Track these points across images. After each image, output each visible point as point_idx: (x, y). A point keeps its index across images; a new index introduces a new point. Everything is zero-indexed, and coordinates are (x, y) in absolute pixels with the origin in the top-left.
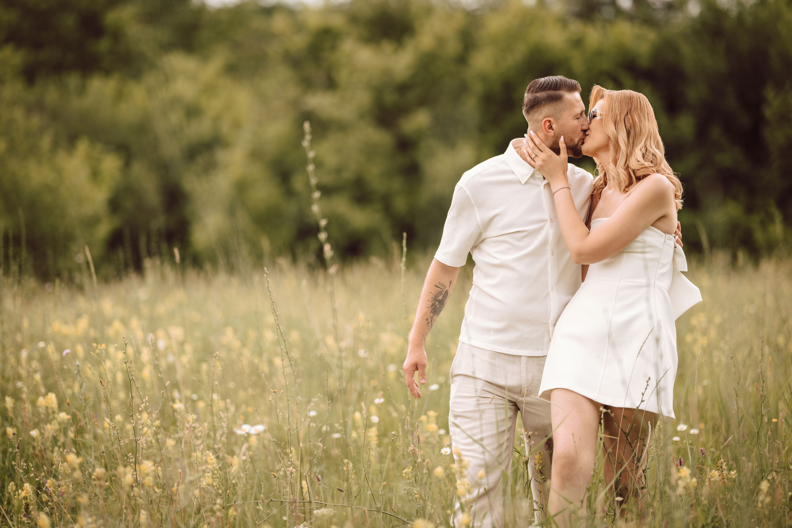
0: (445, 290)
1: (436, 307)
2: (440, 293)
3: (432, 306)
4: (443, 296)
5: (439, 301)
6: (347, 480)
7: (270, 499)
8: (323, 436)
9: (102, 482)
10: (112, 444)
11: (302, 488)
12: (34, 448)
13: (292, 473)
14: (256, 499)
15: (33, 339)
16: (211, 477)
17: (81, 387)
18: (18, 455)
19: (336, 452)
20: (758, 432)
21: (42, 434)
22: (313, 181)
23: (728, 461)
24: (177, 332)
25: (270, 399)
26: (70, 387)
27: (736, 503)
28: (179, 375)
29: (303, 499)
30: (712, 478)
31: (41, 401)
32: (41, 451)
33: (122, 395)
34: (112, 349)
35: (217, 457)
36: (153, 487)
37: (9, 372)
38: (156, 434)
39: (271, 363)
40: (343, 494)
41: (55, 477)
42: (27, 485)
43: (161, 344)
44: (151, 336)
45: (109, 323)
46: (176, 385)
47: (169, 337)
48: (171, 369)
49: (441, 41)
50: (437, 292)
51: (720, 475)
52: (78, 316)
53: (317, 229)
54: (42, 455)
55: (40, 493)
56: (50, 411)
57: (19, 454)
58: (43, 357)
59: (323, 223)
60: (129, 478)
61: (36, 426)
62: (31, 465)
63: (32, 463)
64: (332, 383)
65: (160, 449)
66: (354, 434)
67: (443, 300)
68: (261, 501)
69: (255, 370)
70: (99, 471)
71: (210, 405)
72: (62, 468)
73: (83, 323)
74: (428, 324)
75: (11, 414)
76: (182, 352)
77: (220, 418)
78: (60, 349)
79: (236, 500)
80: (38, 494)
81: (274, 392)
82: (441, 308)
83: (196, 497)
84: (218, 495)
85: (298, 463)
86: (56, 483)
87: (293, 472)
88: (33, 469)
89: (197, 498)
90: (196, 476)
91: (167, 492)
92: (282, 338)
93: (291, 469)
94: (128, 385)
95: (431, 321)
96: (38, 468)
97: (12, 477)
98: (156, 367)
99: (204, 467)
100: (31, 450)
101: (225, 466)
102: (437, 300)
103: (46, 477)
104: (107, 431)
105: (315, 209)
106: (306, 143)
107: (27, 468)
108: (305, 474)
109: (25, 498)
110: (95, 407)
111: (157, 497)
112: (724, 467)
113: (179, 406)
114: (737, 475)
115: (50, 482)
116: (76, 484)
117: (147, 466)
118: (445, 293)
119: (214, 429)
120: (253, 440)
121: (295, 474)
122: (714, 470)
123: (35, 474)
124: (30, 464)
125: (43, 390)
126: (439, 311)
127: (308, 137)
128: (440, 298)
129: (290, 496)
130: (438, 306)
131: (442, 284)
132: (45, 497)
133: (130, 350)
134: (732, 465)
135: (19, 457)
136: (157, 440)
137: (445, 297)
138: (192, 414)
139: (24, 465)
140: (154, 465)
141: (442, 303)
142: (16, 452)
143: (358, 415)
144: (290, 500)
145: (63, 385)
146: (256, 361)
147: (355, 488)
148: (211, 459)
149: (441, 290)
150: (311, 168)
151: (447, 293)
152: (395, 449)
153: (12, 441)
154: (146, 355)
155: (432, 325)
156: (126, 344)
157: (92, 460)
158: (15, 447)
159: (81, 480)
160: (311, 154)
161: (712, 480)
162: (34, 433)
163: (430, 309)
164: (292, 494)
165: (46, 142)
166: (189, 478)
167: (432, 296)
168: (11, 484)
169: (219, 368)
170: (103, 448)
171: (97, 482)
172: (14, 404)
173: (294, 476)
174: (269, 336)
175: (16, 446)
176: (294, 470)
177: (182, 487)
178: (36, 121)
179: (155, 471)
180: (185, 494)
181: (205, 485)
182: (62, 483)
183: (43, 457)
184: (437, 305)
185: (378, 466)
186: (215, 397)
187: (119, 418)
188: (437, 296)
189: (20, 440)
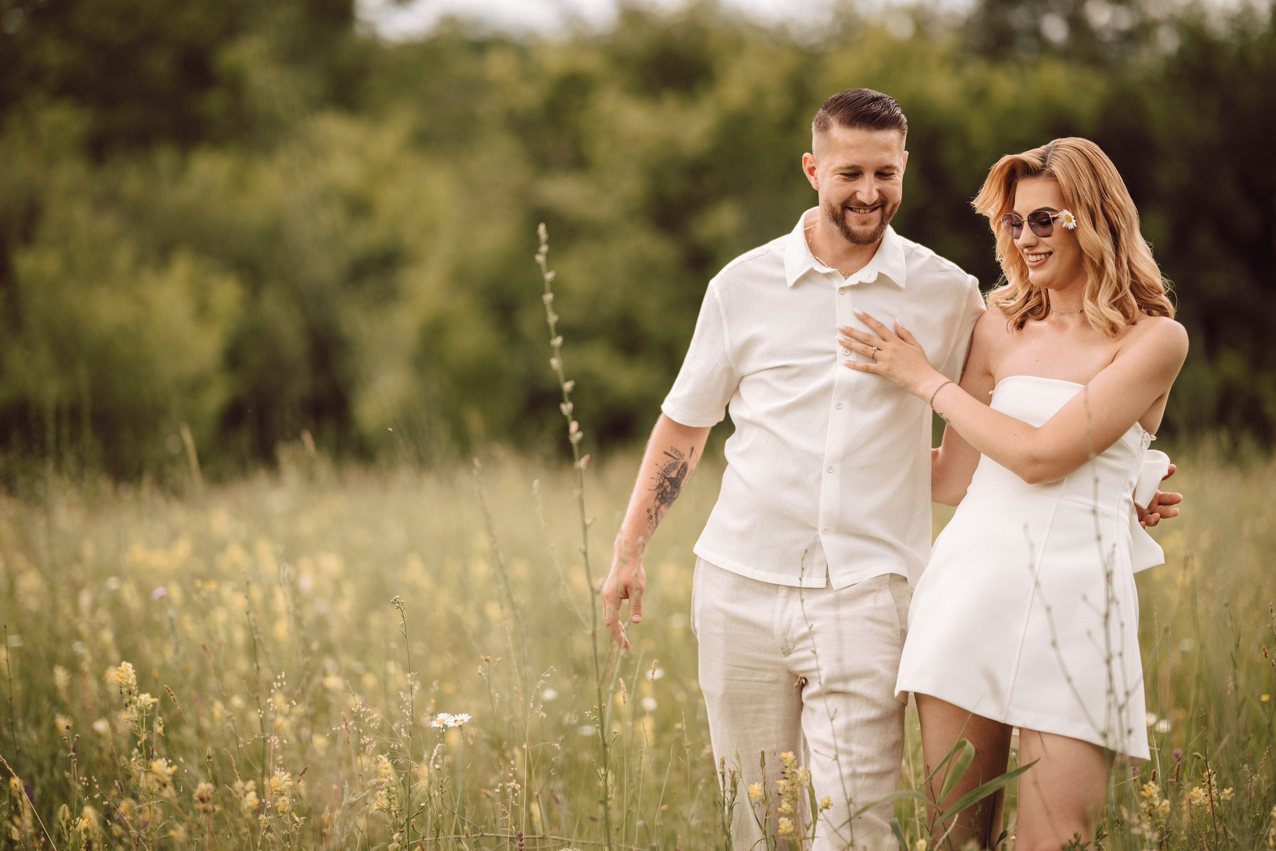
0: (682, 461)
1: (665, 490)
2: (673, 466)
3: (658, 488)
4: (679, 471)
5: (671, 480)
6: (604, 802)
7: (480, 834)
8: (567, 732)
9: (209, 807)
10: (227, 745)
11: (530, 816)
12: (101, 750)
13: (514, 790)
14: (457, 832)
15: (100, 574)
16: (385, 796)
17: (176, 651)
18: (75, 762)
19: (587, 756)
20: (1270, 725)
21: (113, 728)
22: (552, 319)
23: (1220, 773)
24: (332, 563)
25: (480, 671)
26: (160, 651)
27: (1233, 840)
28: (335, 632)
29: (534, 833)
30: (1194, 801)
31: (112, 675)
32: (112, 755)
33: (243, 664)
34: (227, 591)
35: (396, 766)
36: (290, 813)
37: (62, 628)
38: (297, 727)
39: (481, 613)
40: (598, 825)
41: (135, 797)
42: (89, 811)
43: (307, 583)
44: (289, 570)
45: (222, 546)
46: (328, 649)
47: (317, 570)
48: (321, 623)
49: (759, 95)
50: (667, 464)
51: (1206, 796)
52: (174, 536)
53: (557, 397)
54: (114, 760)
55: (110, 824)
56: (125, 690)
57: (76, 759)
58: (116, 604)
59: (568, 386)
60: (251, 799)
61: (105, 713)
62: (95, 780)
63: (96, 777)
64: (581, 645)
65: (303, 752)
66: (616, 728)
67: (677, 478)
68: (464, 836)
69: (456, 625)
70: (204, 787)
71: (384, 682)
72: (145, 781)
73: (183, 549)
74: (651, 519)
75: (63, 695)
76: (338, 594)
77: (401, 702)
78: (144, 590)
79: (425, 835)
80: (105, 825)
81: (486, 660)
82: (674, 493)
83: (361, 829)
84: (397, 827)
85: (524, 775)
86: (136, 807)
87: (517, 789)
88: (97, 786)
89: (362, 832)
90: (361, 795)
91: (314, 822)
92: (501, 570)
93: (512, 784)
94: (253, 649)
95: (656, 514)
96: (106, 782)
97: (65, 798)
98: (298, 620)
99: (374, 781)
100: (96, 754)
101: (408, 780)
102: (668, 478)
103: (120, 797)
104: (218, 724)
105: (555, 363)
106: (540, 259)
107: (88, 784)
108: (536, 793)
109: (86, 831)
110: (199, 684)
111: (297, 828)
112: (1213, 782)
113: (334, 682)
114: (1233, 794)
115: (125, 805)
116: (167, 807)
117: (281, 779)
118: (682, 467)
119: (391, 718)
120: (454, 738)
121: (519, 792)
122: (1198, 788)
123: (101, 795)
124: (93, 777)
125: (114, 655)
126: (670, 498)
127: (544, 248)
128: (674, 474)
129: (511, 827)
130: (668, 490)
131: (676, 451)
132: (117, 829)
133: (257, 593)
134: (1226, 780)
135: (75, 765)
136: (299, 738)
137: (681, 474)
138: (354, 695)
139: (83, 780)
140: (292, 777)
141: (675, 483)
142: (71, 757)
143: (620, 697)
144: (511, 833)
145: (147, 648)
146: (459, 610)
147: (616, 816)
148: (386, 768)
149: (675, 461)
150: (548, 297)
151: (685, 467)
152: (681, 753)
153: (65, 739)
154: (281, 601)
155: (657, 523)
156: (248, 583)
157: (194, 770)
158: (69, 748)
159: (175, 801)
160: (549, 276)
161: (1194, 802)
162: (101, 726)
163: (655, 494)
164: (515, 825)
165: (123, 258)
166: (347, 799)
167: (658, 470)
168: (62, 808)
169: (397, 620)
170: (209, 751)
171: (201, 806)
172: (71, 680)
173: (518, 795)
174: (481, 569)
175: (72, 746)
176: (518, 786)
177: (338, 812)
178: (108, 224)
179: (292, 788)
180: (344, 824)
181: (376, 810)
182: (144, 806)
183: (115, 765)
184: (668, 486)
185: (652, 780)
186: (392, 667)
187: (237, 701)
188: (667, 470)
189: (77, 737)
